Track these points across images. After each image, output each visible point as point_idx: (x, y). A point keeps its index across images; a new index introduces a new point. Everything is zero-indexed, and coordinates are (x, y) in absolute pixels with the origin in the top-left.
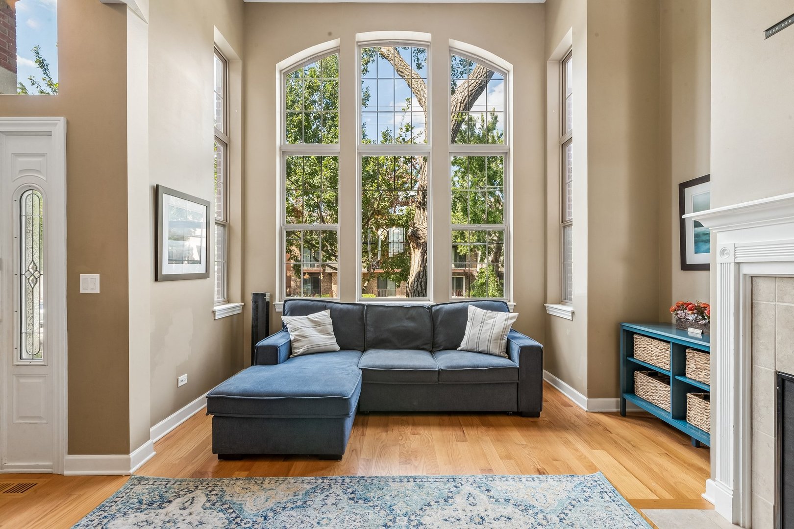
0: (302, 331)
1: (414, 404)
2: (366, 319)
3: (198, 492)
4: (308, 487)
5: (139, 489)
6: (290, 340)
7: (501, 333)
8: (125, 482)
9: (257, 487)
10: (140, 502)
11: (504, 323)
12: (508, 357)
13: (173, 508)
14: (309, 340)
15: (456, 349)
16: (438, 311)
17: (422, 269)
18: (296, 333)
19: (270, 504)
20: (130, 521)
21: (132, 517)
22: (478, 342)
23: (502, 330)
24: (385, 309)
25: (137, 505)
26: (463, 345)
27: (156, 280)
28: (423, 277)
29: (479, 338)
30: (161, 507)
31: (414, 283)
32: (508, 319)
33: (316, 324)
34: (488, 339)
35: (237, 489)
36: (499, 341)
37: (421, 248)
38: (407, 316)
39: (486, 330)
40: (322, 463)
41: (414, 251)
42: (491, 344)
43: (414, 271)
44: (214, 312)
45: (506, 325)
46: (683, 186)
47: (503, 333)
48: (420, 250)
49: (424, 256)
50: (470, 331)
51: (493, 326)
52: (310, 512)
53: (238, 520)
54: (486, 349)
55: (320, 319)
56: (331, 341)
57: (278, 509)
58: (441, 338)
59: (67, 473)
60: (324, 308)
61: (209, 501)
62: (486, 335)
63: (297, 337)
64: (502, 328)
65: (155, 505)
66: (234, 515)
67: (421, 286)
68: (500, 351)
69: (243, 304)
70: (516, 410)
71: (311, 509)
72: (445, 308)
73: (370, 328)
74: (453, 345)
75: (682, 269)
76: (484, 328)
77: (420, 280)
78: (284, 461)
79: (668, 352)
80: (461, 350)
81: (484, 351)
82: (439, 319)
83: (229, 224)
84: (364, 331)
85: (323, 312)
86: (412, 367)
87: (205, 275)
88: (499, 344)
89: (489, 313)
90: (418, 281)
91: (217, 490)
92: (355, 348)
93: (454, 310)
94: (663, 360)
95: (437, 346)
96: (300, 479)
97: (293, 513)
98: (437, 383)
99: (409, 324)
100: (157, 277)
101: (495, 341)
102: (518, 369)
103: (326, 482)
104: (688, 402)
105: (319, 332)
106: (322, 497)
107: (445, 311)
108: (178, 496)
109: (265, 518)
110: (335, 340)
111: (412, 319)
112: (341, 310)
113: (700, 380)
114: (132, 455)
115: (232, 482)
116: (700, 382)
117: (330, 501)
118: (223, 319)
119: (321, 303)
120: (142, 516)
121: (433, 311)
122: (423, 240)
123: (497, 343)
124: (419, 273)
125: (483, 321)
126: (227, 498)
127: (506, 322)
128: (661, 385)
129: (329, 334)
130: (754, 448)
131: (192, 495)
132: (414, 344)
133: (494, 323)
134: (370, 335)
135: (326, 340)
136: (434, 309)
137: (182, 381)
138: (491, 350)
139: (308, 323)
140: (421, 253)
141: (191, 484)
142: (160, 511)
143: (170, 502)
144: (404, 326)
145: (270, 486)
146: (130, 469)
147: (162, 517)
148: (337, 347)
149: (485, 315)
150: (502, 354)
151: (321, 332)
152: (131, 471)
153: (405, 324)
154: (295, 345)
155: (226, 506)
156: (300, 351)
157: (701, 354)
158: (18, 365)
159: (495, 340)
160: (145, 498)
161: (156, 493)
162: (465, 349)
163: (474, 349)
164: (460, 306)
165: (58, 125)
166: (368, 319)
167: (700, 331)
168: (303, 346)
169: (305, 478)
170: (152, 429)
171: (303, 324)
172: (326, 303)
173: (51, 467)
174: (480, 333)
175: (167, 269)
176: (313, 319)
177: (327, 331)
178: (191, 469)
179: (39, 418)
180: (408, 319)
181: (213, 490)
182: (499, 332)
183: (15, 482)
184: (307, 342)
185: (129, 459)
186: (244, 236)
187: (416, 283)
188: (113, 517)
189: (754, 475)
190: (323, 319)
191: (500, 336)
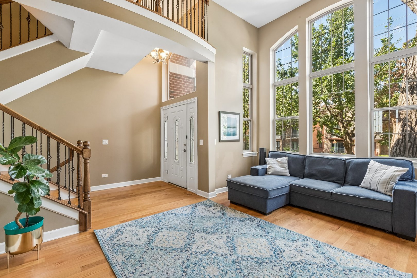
0: (272, 165)
1: (318, 207)
2: (305, 163)
3: (219, 208)
4: (248, 217)
5: (208, 202)
6: (267, 168)
7: (388, 180)
8: (206, 200)
9: (234, 212)
10: (206, 205)
13: (211, 208)
14: (274, 169)
15: (358, 186)
16: (349, 162)
17: (401, 137)
18: (269, 165)
19: (233, 217)
20: (202, 207)
21: (203, 207)
22: (370, 183)
23: (389, 178)
24: (316, 159)
25: (205, 205)
26: (362, 184)
27: (219, 142)
28: (402, 143)
29: (371, 181)
30: (209, 207)
31: (394, 147)
32: (398, 171)
33: (279, 162)
34: (377, 181)
35: (229, 210)
37: (402, 121)
38: (329, 164)
39: (377, 176)
40: (259, 214)
41: (395, 124)
42: (379, 186)
43: (395, 139)
44: (243, 154)
45: (393, 175)
47: (390, 180)
48: (400, 124)
49: (404, 128)
50: (368, 176)
51: (383, 174)
52: (242, 223)
53: (223, 217)
54: (375, 188)
55: (281, 160)
56: (286, 171)
57: (234, 219)
58: (349, 178)
59: (197, 194)
60: (285, 156)
61: (220, 210)
62: (376, 179)
63: (269, 167)
65: (208, 206)
66: (223, 215)
67: (400, 150)
68: (386, 191)
69: (258, 152)
70: (391, 231)
71: (243, 222)
72: (355, 161)
73: (307, 168)
74: (357, 183)
76: (376, 175)
77: (399, 145)
78: (248, 209)
80: (361, 187)
81: (375, 189)
82: (350, 167)
83: (252, 120)
84: (304, 169)
85: (284, 158)
86: (316, 188)
87: (239, 140)
88: (385, 187)
89: (384, 166)
90: (397, 146)
91: (224, 209)
92: (298, 176)
93: (360, 162)
95: (347, 182)
96: (247, 215)
97: (237, 221)
98: (330, 199)
99: (330, 168)
100: (220, 141)
102: (392, 203)
103: (255, 219)
105: (280, 166)
106: (249, 221)
107: (354, 163)
108: (214, 207)
109: (230, 219)
110: (288, 170)
111: (331, 165)
112: (293, 157)
114: (209, 193)
115: (229, 209)
117: (251, 223)
118: (246, 158)
119: (284, 153)
120: (205, 207)
121: (347, 162)
122: (403, 116)
123: (384, 185)
124: (398, 140)
125: (377, 171)
126: (225, 211)
127: (395, 173)
129: (285, 168)
131: (217, 208)
132: (331, 179)
133: (384, 173)
134: (307, 171)
135: (282, 170)
136: (347, 161)
137: (229, 177)
138: (378, 189)
139: (276, 162)
140: (402, 125)
141: (219, 205)
142: (209, 208)
143: (212, 207)
144: (326, 169)
145: (237, 213)
146: (208, 197)
147: (208, 209)
148: (289, 174)
149: (379, 167)
150: (387, 193)
151: (281, 166)
152: (209, 198)
153: (326, 168)
154: (268, 170)
155: (223, 213)
156: (270, 173)
158: (190, 163)
159: (382, 183)
160: (208, 204)
161: (211, 204)
162: (363, 186)
163: (368, 187)
164: (366, 160)
165: (195, 99)
166: (306, 163)
168: (271, 171)
169: (249, 215)
170: (216, 190)
171: (273, 161)
172: (286, 154)
173: (195, 192)
174: (372, 178)
175: (224, 138)
176: (278, 160)
177: (284, 166)
178: (222, 202)
179: (193, 178)
180: (329, 165)
181: (223, 208)
182: (386, 179)
183: (189, 193)
184: (273, 170)
185: (208, 194)
186: (258, 125)
187: (395, 148)
188: (200, 205)
190: (283, 161)
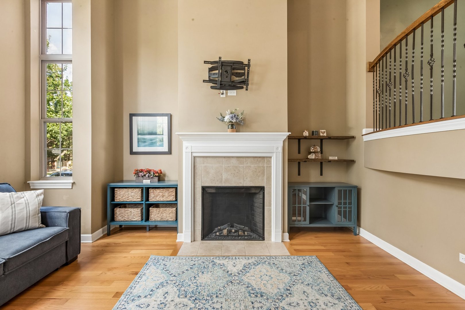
7: (38, 209)
11: (36, 199)
12: (45, 227)
22: (13, 223)
23: (37, 206)
29: (14, 219)
32: (38, 195)
36: (37, 216)
39: (21, 210)
42: (30, 221)
45: (39, 201)
46: (132, 115)
54: (26, 226)
62: (23, 214)
64: (37, 203)
70: (65, 262)
75: (131, 154)
76: (17, 209)
79: (139, 193)
81: (22, 229)
88: (37, 218)
94: (137, 197)
101: (34, 217)
102: (68, 230)
104: (150, 212)
113: (156, 200)
116: (157, 201)
127: (37, 197)
128: (134, 210)
130: (195, 213)
133: (27, 202)
138: (30, 226)
149: (11, 196)
157: (157, 189)
159: (34, 215)
167: (149, 181)
174: (14, 214)
182: (36, 208)
189: (195, 222)
191: (38, 211)
